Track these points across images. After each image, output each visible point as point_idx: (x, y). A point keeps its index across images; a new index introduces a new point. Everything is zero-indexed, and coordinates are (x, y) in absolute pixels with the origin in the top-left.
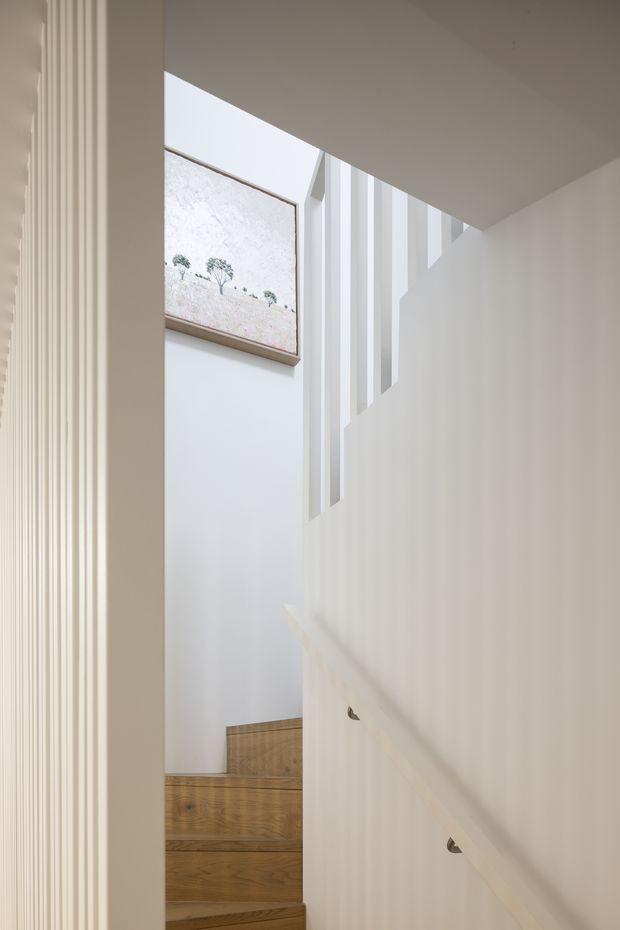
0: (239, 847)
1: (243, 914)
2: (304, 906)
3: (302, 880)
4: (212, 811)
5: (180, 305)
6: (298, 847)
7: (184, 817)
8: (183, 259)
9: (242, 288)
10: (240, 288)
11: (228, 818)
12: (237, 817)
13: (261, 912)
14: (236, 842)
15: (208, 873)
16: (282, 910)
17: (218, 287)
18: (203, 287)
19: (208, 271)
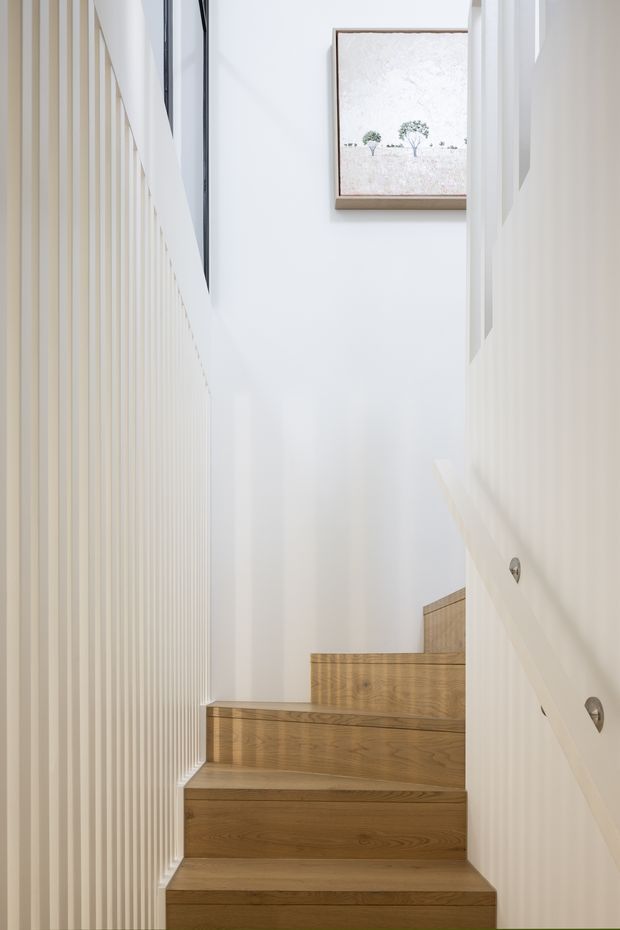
0: (398, 724)
1: (392, 792)
2: (466, 793)
3: (464, 764)
4: (385, 688)
5: (370, 182)
6: (458, 728)
7: (361, 695)
8: (374, 134)
9: (439, 142)
10: (436, 144)
11: (399, 696)
12: (406, 694)
13: (412, 793)
14: (396, 719)
15: (365, 749)
16: (437, 793)
17: (412, 151)
18: (394, 155)
19: (401, 137)
